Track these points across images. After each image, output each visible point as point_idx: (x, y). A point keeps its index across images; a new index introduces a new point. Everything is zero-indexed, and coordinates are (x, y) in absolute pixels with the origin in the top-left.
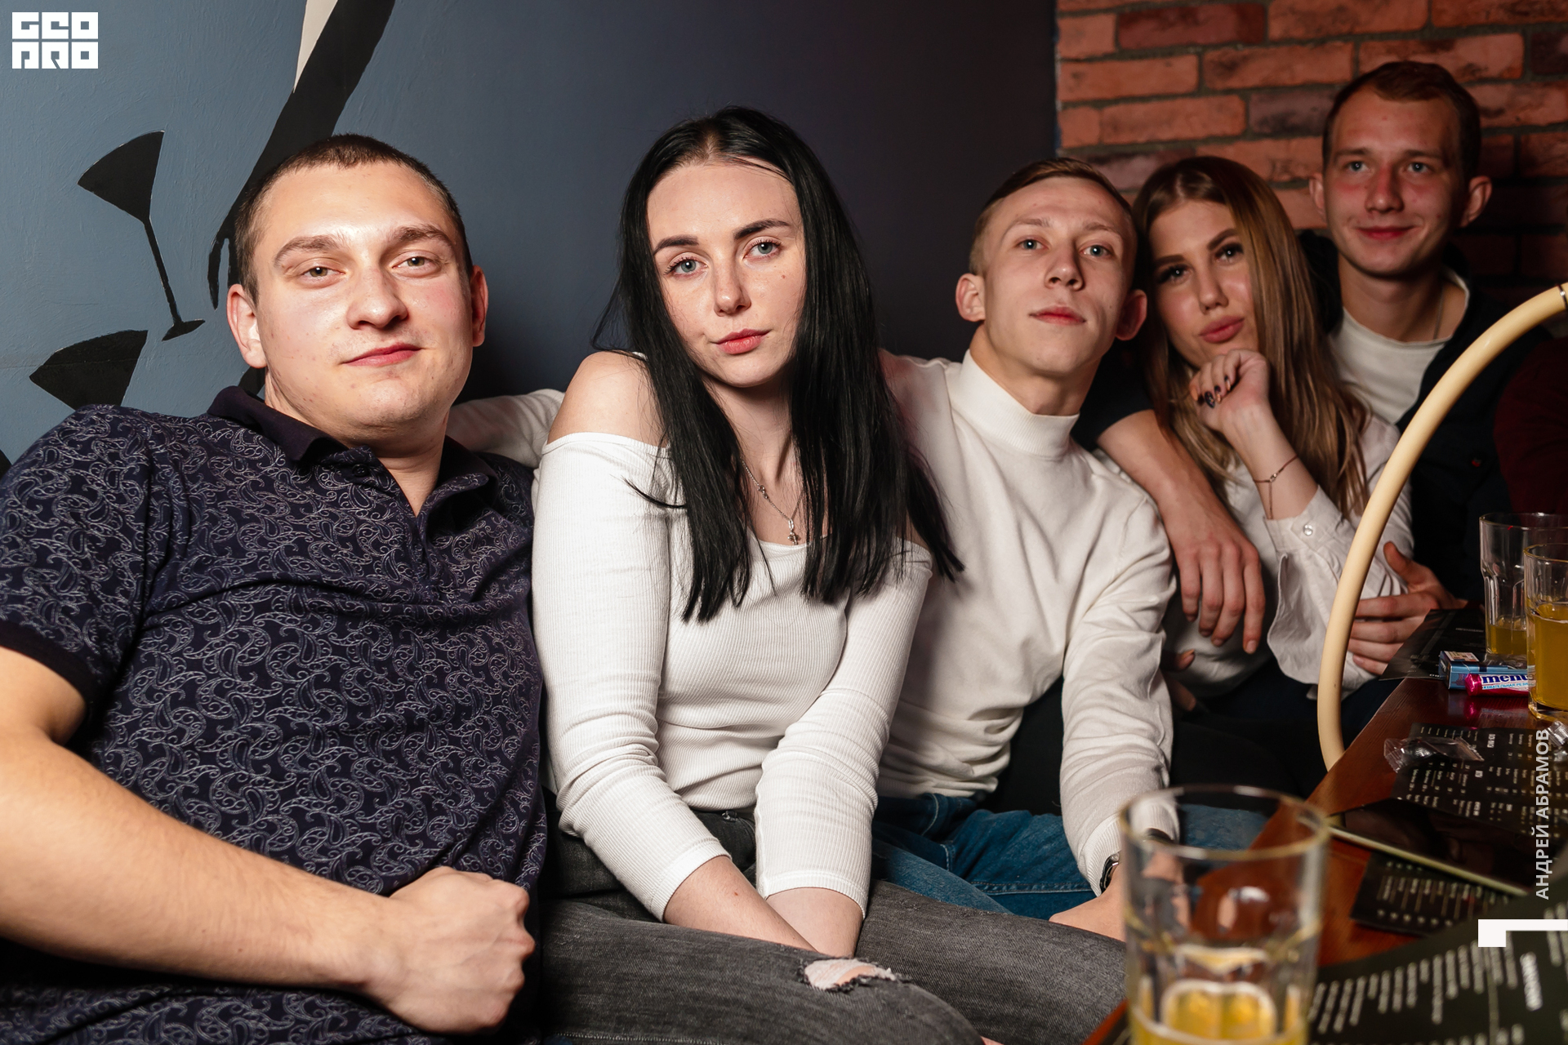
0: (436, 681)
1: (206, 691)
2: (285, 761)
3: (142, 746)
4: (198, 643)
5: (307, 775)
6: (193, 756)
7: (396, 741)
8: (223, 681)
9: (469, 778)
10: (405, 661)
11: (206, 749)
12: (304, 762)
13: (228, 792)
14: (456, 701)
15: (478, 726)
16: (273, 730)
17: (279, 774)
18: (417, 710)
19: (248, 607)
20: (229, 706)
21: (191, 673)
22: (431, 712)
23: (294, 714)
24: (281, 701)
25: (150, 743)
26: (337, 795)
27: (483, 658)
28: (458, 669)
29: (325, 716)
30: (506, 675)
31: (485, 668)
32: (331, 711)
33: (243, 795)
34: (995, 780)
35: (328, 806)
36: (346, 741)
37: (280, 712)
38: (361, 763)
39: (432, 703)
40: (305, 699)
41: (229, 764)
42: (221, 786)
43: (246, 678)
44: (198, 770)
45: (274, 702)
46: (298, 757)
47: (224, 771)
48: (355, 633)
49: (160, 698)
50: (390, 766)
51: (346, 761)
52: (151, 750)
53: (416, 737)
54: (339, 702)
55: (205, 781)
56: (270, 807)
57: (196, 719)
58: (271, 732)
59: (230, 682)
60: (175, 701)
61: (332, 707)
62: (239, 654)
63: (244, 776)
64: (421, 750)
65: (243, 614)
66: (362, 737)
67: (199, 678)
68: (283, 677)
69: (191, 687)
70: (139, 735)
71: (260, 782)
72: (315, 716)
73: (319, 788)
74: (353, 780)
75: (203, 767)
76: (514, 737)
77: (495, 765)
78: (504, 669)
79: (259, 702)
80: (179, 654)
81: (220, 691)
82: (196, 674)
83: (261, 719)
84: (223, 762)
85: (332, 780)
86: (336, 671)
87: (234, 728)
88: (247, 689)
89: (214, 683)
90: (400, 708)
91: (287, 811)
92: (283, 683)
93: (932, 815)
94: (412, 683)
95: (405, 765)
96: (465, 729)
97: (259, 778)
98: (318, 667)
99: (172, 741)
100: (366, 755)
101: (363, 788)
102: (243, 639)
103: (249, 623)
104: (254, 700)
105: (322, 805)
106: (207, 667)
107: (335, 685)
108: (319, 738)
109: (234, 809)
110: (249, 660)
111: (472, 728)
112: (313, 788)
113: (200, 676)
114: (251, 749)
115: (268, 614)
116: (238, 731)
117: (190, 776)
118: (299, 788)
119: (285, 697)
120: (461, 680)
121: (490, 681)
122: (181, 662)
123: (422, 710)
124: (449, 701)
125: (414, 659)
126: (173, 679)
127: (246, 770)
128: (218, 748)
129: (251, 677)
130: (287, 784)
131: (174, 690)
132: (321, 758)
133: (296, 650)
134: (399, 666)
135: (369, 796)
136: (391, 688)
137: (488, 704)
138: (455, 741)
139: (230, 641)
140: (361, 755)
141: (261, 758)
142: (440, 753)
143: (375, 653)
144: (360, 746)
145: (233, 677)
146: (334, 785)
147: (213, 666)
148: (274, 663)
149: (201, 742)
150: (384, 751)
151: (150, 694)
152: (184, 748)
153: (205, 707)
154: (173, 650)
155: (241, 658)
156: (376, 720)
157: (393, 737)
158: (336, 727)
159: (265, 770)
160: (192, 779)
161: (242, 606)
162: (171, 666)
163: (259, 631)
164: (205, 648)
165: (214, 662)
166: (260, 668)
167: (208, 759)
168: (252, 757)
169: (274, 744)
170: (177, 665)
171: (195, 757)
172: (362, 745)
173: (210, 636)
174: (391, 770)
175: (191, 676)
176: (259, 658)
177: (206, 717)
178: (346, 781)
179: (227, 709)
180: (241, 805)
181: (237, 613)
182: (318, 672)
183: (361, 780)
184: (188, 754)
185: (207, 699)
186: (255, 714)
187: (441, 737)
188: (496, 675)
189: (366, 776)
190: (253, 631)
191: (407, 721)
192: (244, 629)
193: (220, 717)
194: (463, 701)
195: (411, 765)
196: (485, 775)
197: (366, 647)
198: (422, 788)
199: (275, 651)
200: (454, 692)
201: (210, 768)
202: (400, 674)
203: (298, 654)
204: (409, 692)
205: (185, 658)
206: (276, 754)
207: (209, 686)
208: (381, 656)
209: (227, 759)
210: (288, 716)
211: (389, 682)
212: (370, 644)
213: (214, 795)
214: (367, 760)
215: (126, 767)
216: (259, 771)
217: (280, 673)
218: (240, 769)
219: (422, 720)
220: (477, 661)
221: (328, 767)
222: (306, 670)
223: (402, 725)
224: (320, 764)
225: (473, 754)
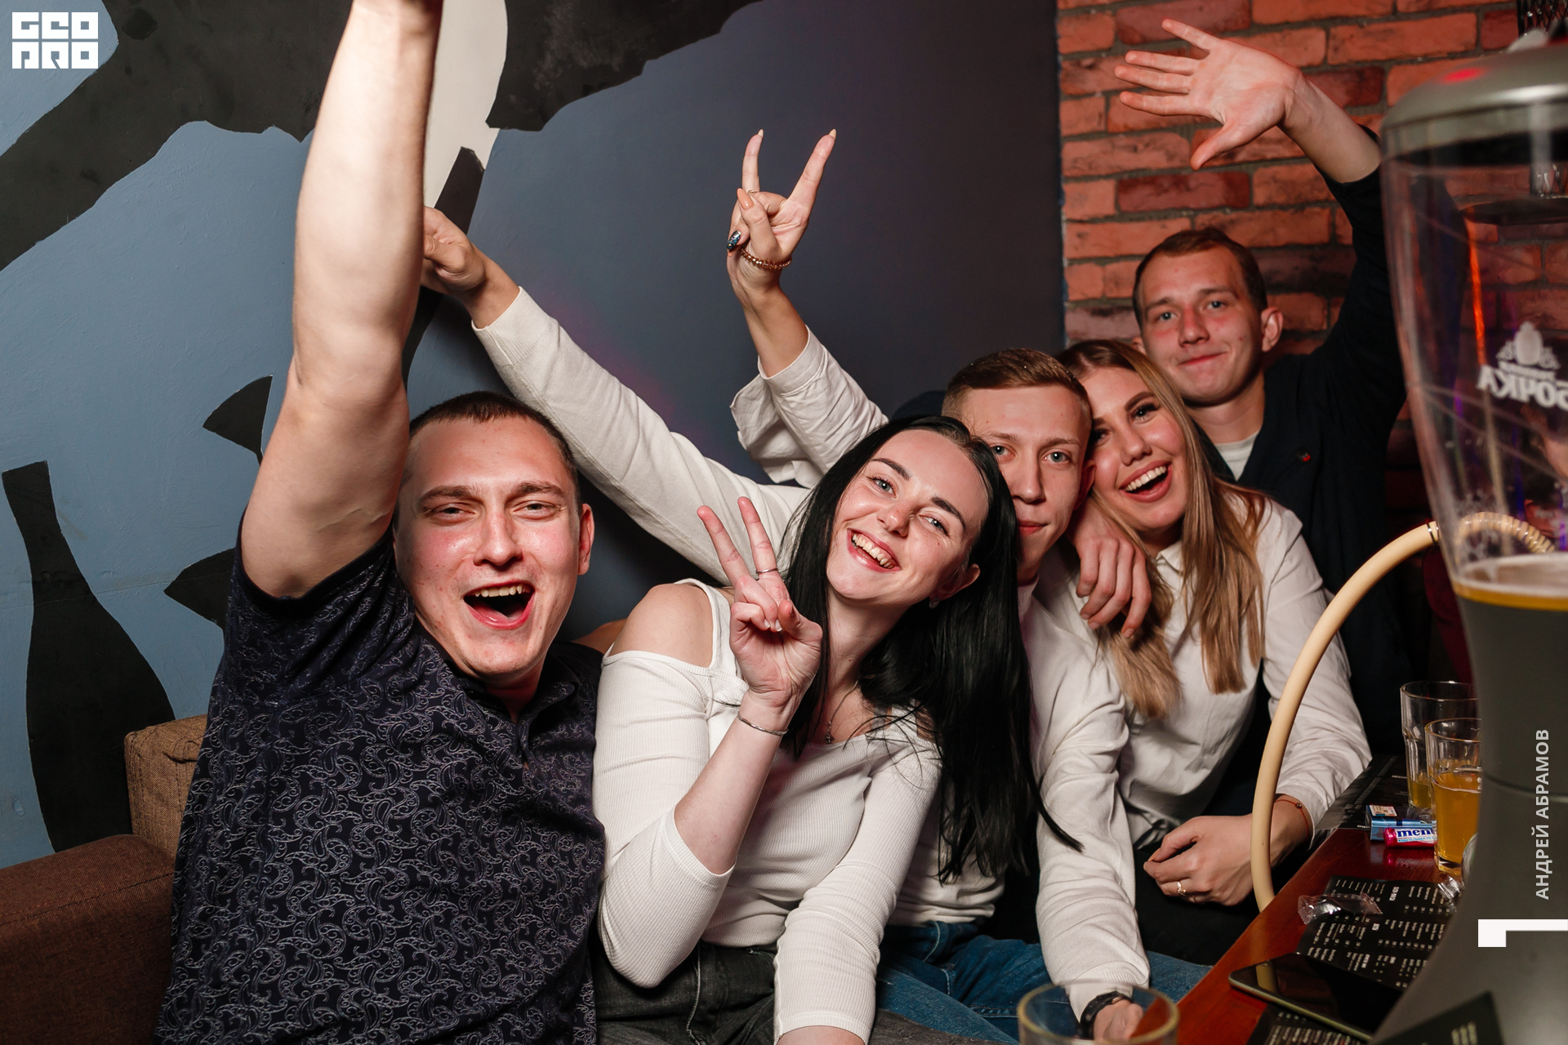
0: (528, 860)
1: (360, 831)
2: (407, 904)
3: (297, 865)
4: (362, 790)
5: (420, 921)
6: (336, 885)
7: (492, 905)
8: (375, 827)
9: (540, 946)
10: (504, 840)
11: (348, 881)
12: (420, 908)
13: (358, 920)
14: (544, 878)
15: (559, 902)
16: (403, 877)
17: (399, 914)
18: (511, 881)
19: (409, 773)
20: (374, 848)
21: (351, 813)
22: (523, 884)
23: (421, 867)
24: (414, 854)
25: (305, 865)
26: (439, 941)
27: (569, 846)
28: (549, 851)
29: (443, 874)
30: (584, 863)
31: (570, 854)
32: (448, 871)
33: (369, 926)
34: (992, 906)
35: (431, 949)
36: (454, 897)
37: (411, 863)
38: (459, 919)
39: (524, 877)
40: (432, 858)
41: (363, 897)
42: (353, 914)
43: (393, 829)
44: (338, 897)
45: (409, 854)
46: (416, 904)
47: (358, 902)
48: (474, 810)
49: (320, 826)
50: (480, 926)
51: (449, 915)
52: (303, 871)
53: (508, 904)
54: (455, 864)
55: (341, 907)
56: (387, 940)
57: (345, 852)
58: (402, 879)
59: (379, 829)
60: (332, 832)
61: (449, 868)
62: (393, 809)
63: (373, 910)
64: (509, 915)
65: (404, 777)
66: (467, 897)
67: (356, 818)
68: (421, 835)
69: (348, 824)
70: (297, 856)
71: (384, 918)
72: (436, 872)
73: (427, 933)
74: (451, 933)
75: (343, 895)
76: (580, 916)
77: (563, 938)
78: (583, 857)
79: (398, 851)
80: (345, 793)
81: (370, 834)
82: (354, 815)
83: (395, 866)
84: (359, 894)
85: (437, 928)
86: (457, 838)
87: (374, 868)
88: (391, 838)
89: (367, 826)
90: (498, 877)
91: (399, 947)
92: (420, 839)
93: (934, 941)
94: (508, 859)
95: (491, 927)
96: (548, 903)
97: (384, 914)
98: (446, 832)
99: (323, 868)
100: (465, 913)
101: (457, 941)
102: (399, 797)
103: (407, 786)
104: (395, 849)
105: (427, 947)
106: (365, 811)
107: (455, 850)
108: (435, 892)
109: (359, 935)
110: (399, 815)
111: (554, 902)
112: (422, 932)
113: (357, 818)
114: (383, 889)
115: (422, 781)
116: (377, 871)
117: (331, 900)
118: (413, 929)
119: (418, 851)
120: (550, 862)
121: (572, 866)
122: (344, 801)
123: (515, 881)
124: (538, 877)
125: (512, 840)
126: (335, 813)
127: (376, 906)
128: (358, 882)
129: (397, 829)
130: (404, 924)
131: (334, 823)
132: (432, 908)
133: (433, 815)
134: (499, 843)
135: (461, 948)
136: (491, 861)
137: (569, 884)
138: (538, 912)
139: (388, 796)
140: (461, 912)
141: (389, 898)
142: (522, 921)
143: (484, 829)
144: (462, 905)
145: (383, 825)
146: (438, 933)
147: (370, 812)
148: (417, 822)
149: (346, 875)
150: (480, 911)
151: (312, 820)
152: (331, 876)
153: (356, 844)
154: (340, 788)
155: (393, 812)
156: (478, 884)
157: (491, 901)
158: (449, 885)
159: (390, 909)
160: (332, 903)
161: (405, 770)
162: (335, 801)
163: (413, 793)
164: (367, 796)
165: (372, 810)
166: (406, 823)
167: (348, 889)
168: (381, 896)
169: (401, 888)
170: (340, 802)
171: (338, 886)
172: (465, 904)
173: (374, 786)
174: (480, 929)
175: (350, 815)
176: (407, 815)
177: (353, 852)
178: (446, 932)
179: (372, 851)
180: (365, 933)
181: (400, 775)
182: (445, 836)
183: (456, 934)
184: (332, 881)
185: (359, 838)
186: (392, 860)
187: (528, 906)
188: (577, 861)
189: (460, 931)
190: (408, 793)
191: (503, 888)
192: (402, 789)
193: (365, 856)
194: (550, 878)
195: (496, 927)
196: (554, 945)
197: (479, 823)
198: (499, 950)
199: (421, 812)
200: (543, 871)
201: (348, 898)
202: (499, 850)
203: (435, 819)
204: (505, 865)
205: (348, 799)
206: (400, 898)
207: (363, 828)
208: (488, 833)
209: (362, 893)
210: (417, 868)
211: (489, 856)
212: (482, 821)
213: (346, 920)
214: (464, 917)
215: (280, 881)
216: (386, 909)
217: (419, 831)
218: (371, 903)
219: (514, 889)
220: (564, 847)
221: (435, 916)
222: (438, 833)
223: (499, 892)
224: (431, 913)
225: (548, 925)
